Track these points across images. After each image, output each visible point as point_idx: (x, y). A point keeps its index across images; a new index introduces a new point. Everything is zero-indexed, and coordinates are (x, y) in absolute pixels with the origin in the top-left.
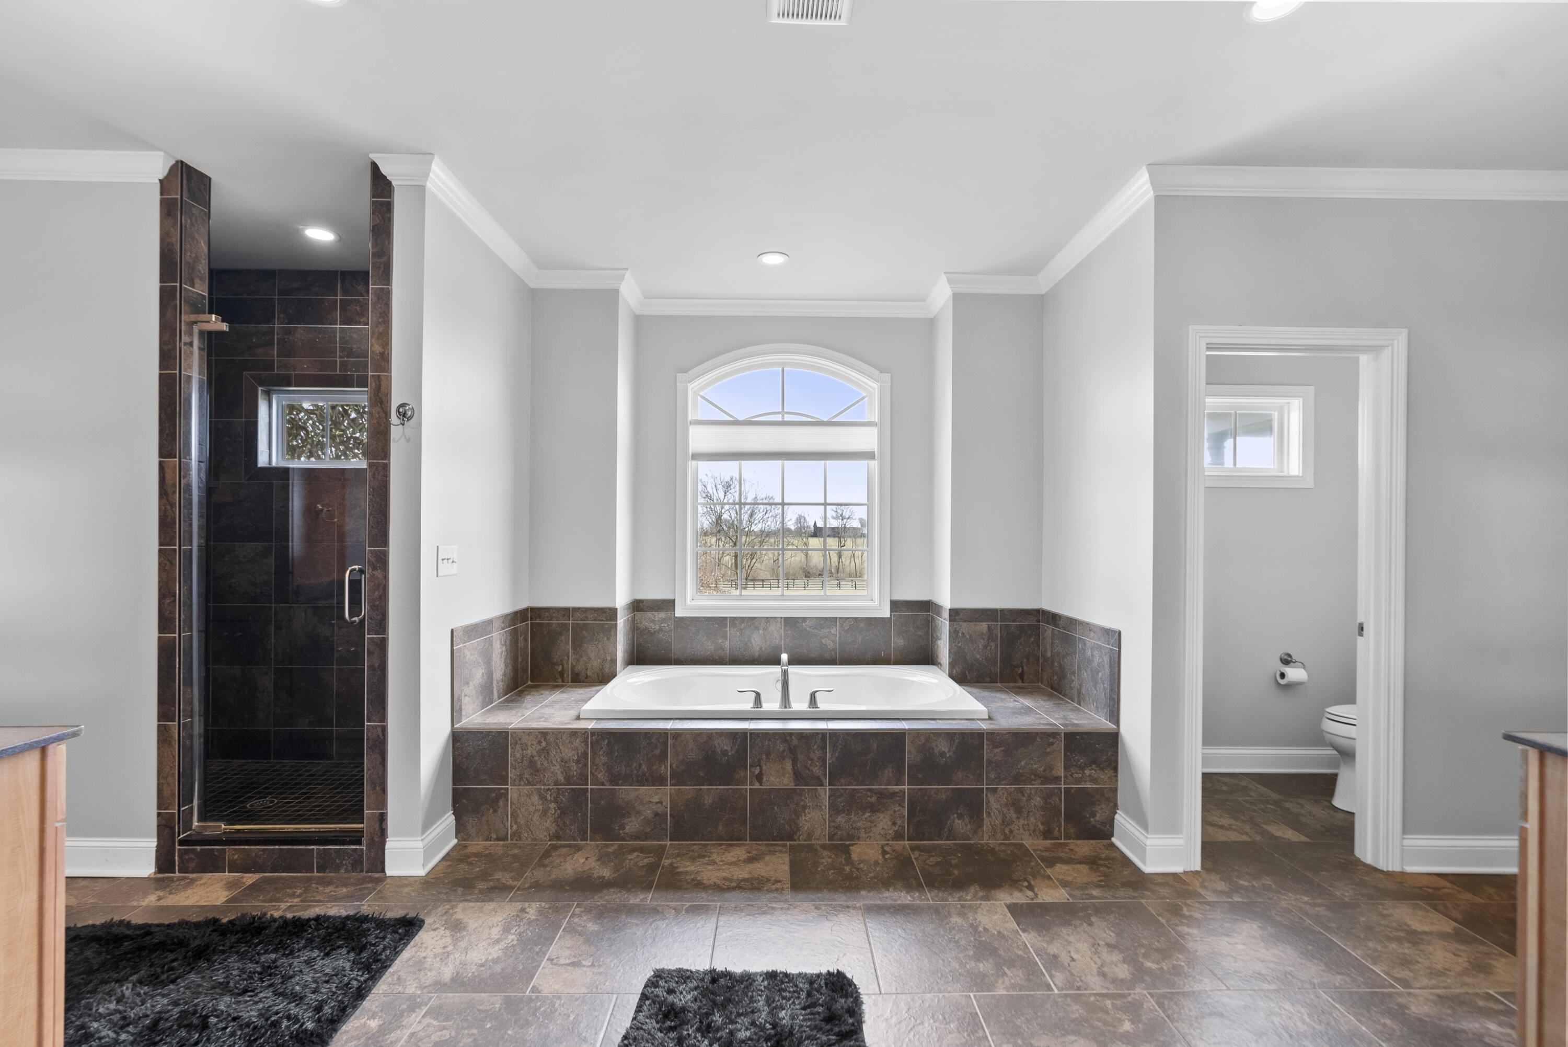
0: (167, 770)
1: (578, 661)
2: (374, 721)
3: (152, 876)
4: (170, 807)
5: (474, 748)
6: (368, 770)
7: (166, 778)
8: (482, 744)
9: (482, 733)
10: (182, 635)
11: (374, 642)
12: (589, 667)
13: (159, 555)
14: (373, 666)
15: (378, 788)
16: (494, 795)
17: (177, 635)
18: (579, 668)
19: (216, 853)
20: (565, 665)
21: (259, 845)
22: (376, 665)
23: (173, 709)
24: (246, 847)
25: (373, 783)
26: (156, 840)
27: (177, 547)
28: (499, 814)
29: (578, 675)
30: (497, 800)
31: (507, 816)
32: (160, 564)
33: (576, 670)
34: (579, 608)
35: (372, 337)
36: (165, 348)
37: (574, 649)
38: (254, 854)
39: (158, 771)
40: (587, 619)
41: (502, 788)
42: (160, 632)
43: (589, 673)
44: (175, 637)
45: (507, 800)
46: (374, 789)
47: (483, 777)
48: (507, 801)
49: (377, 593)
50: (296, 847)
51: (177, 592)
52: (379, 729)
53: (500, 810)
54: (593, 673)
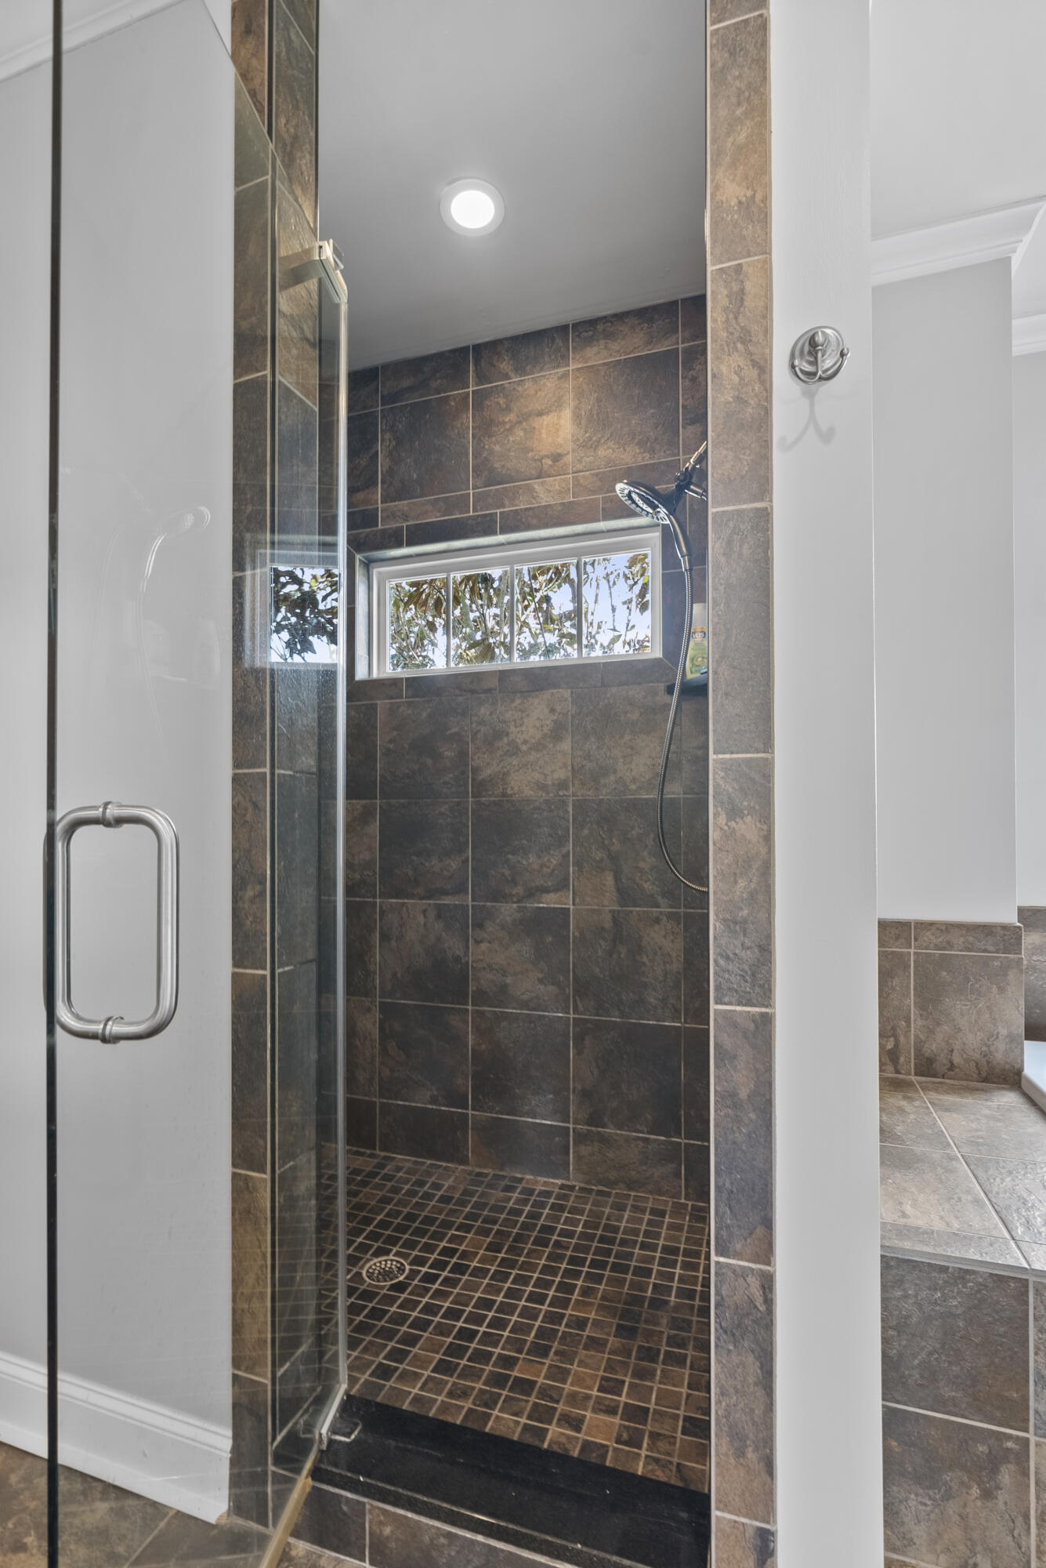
0: (250, 1279)
1: (931, 1032)
2: (738, 1255)
3: (223, 1522)
4: (258, 1369)
5: (920, 1307)
6: (723, 1393)
7: (249, 1300)
8: (945, 1298)
9: (944, 1269)
10: (278, 971)
11: (735, 1025)
12: (957, 1045)
13: (234, 789)
14: (733, 1095)
15: (750, 1454)
16: (982, 1449)
17: (267, 973)
18: (933, 1047)
19: (345, 1508)
20: (902, 1039)
21: (438, 1519)
22: (743, 1094)
23: (261, 1142)
24: (410, 1515)
25: (737, 1438)
26: (229, 1433)
27: (267, 770)
28: (1001, 1505)
29: (930, 1061)
30: (993, 1463)
31: (1026, 1517)
32: (235, 809)
33: (927, 1053)
34: (932, 924)
35: (715, 164)
36: (244, 325)
37: (922, 1007)
38: (426, 1539)
39: (234, 1281)
40: (950, 945)
41: (1010, 1437)
42: (236, 964)
43: (957, 1059)
44: (264, 977)
45: (1025, 1473)
46: (740, 1453)
47: (948, 1393)
48: (1027, 1475)
49: (742, 883)
50: (526, 1554)
51: (268, 872)
52: (754, 1283)
53: (1002, 1497)
54: (967, 1061)
